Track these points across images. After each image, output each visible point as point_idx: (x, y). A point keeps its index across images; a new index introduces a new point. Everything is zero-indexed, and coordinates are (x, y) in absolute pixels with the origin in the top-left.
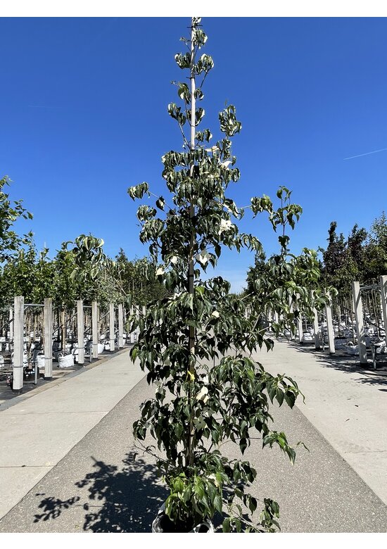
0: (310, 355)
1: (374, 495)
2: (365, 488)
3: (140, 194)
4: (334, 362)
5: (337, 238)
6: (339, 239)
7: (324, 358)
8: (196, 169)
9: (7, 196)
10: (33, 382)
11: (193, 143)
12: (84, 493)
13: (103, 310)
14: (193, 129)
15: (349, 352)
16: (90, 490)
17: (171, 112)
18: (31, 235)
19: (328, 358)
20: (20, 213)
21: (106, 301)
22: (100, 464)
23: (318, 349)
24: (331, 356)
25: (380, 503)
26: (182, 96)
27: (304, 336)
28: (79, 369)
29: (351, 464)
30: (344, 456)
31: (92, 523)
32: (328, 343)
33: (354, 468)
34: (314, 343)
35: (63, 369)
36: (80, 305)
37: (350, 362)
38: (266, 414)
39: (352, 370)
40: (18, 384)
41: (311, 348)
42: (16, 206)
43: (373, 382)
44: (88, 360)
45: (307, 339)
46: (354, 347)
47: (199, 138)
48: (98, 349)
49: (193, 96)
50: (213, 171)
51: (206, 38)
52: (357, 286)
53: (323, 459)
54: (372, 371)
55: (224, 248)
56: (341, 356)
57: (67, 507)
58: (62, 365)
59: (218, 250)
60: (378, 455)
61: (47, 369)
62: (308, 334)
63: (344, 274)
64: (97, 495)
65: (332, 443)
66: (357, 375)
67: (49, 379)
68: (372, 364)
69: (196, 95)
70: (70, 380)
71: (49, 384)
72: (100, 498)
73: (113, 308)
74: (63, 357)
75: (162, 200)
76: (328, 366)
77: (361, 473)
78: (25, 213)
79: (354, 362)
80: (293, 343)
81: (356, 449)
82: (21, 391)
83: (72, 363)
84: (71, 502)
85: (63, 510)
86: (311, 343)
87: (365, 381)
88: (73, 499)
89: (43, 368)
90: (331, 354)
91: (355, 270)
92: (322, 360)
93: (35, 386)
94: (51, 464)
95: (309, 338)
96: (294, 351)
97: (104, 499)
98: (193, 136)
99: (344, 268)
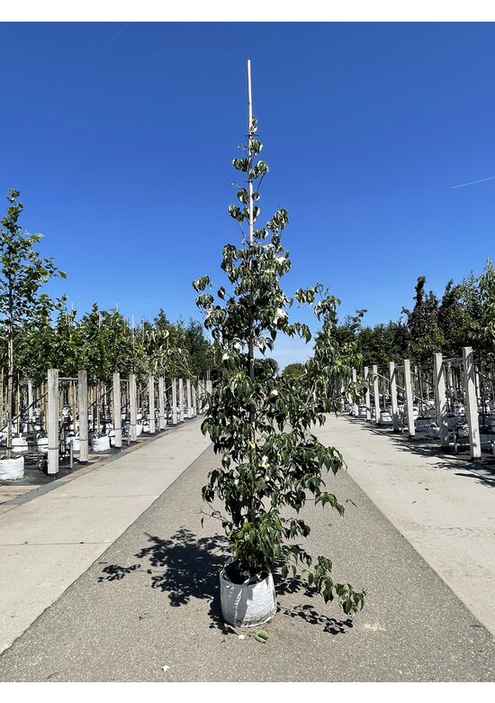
0: (387, 438)
1: (424, 562)
2: (417, 557)
3: (202, 286)
4: (413, 446)
5: (426, 296)
6: (429, 298)
7: (401, 441)
8: (255, 263)
9: (37, 254)
10: (68, 466)
11: (252, 240)
12: (146, 562)
13: (142, 383)
14: (251, 227)
15: (431, 434)
16: (151, 560)
17: (232, 212)
18: (65, 299)
19: (407, 441)
20: (51, 272)
21: (145, 373)
22: (155, 539)
23: (396, 432)
24: (411, 439)
25: (429, 567)
26: (241, 198)
27: (381, 416)
28: (117, 453)
29: (408, 539)
30: (403, 533)
31: (159, 583)
32: (407, 425)
33: (411, 543)
34: (392, 425)
35: (99, 453)
36: (116, 378)
37: (430, 445)
38: (319, 480)
39: (431, 454)
40: (53, 468)
41: (389, 430)
42: (46, 264)
43: (451, 466)
44: (127, 444)
45: (385, 420)
46: (438, 429)
47: (256, 236)
48: (136, 430)
49: (251, 198)
50: (269, 267)
51: (261, 146)
52: (439, 358)
53: (381, 535)
54: (454, 455)
55: (279, 333)
56: (421, 439)
57: (129, 572)
58: (96, 448)
59: (274, 334)
60: (437, 532)
61: (82, 453)
62: (387, 414)
63: (427, 342)
64: (159, 563)
65: (393, 522)
66: (435, 459)
67: (85, 463)
68: (453, 447)
69: (253, 197)
70: (109, 465)
71: (85, 469)
72: (162, 565)
73: (154, 381)
74: (97, 439)
75: (223, 290)
76: (404, 450)
77: (416, 546)
78: (56, 272)
79: (435, 445)
80: (368, 424)
81: (416, 527)
82: (56, 476)
83: (107, 447)
84: (134, 568)
85: (126, 574)
86: (389, 425)
87: (443, 465)
88: (135, 566)
89: (78, 452)
90: (411, 436)
91: (441, 338)
92: (400, 443)
93: (70, 470)
94: (109, 542)
95: (387, 418)
96: (368, 433)
97: (166, 566)
98: (252, 233)
99: (427, 337)
